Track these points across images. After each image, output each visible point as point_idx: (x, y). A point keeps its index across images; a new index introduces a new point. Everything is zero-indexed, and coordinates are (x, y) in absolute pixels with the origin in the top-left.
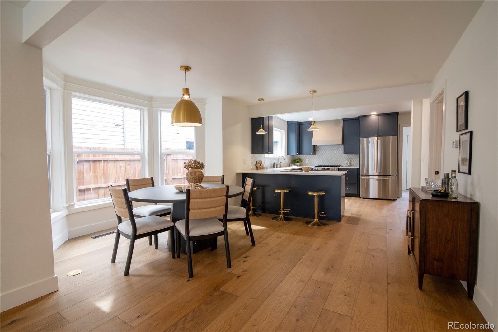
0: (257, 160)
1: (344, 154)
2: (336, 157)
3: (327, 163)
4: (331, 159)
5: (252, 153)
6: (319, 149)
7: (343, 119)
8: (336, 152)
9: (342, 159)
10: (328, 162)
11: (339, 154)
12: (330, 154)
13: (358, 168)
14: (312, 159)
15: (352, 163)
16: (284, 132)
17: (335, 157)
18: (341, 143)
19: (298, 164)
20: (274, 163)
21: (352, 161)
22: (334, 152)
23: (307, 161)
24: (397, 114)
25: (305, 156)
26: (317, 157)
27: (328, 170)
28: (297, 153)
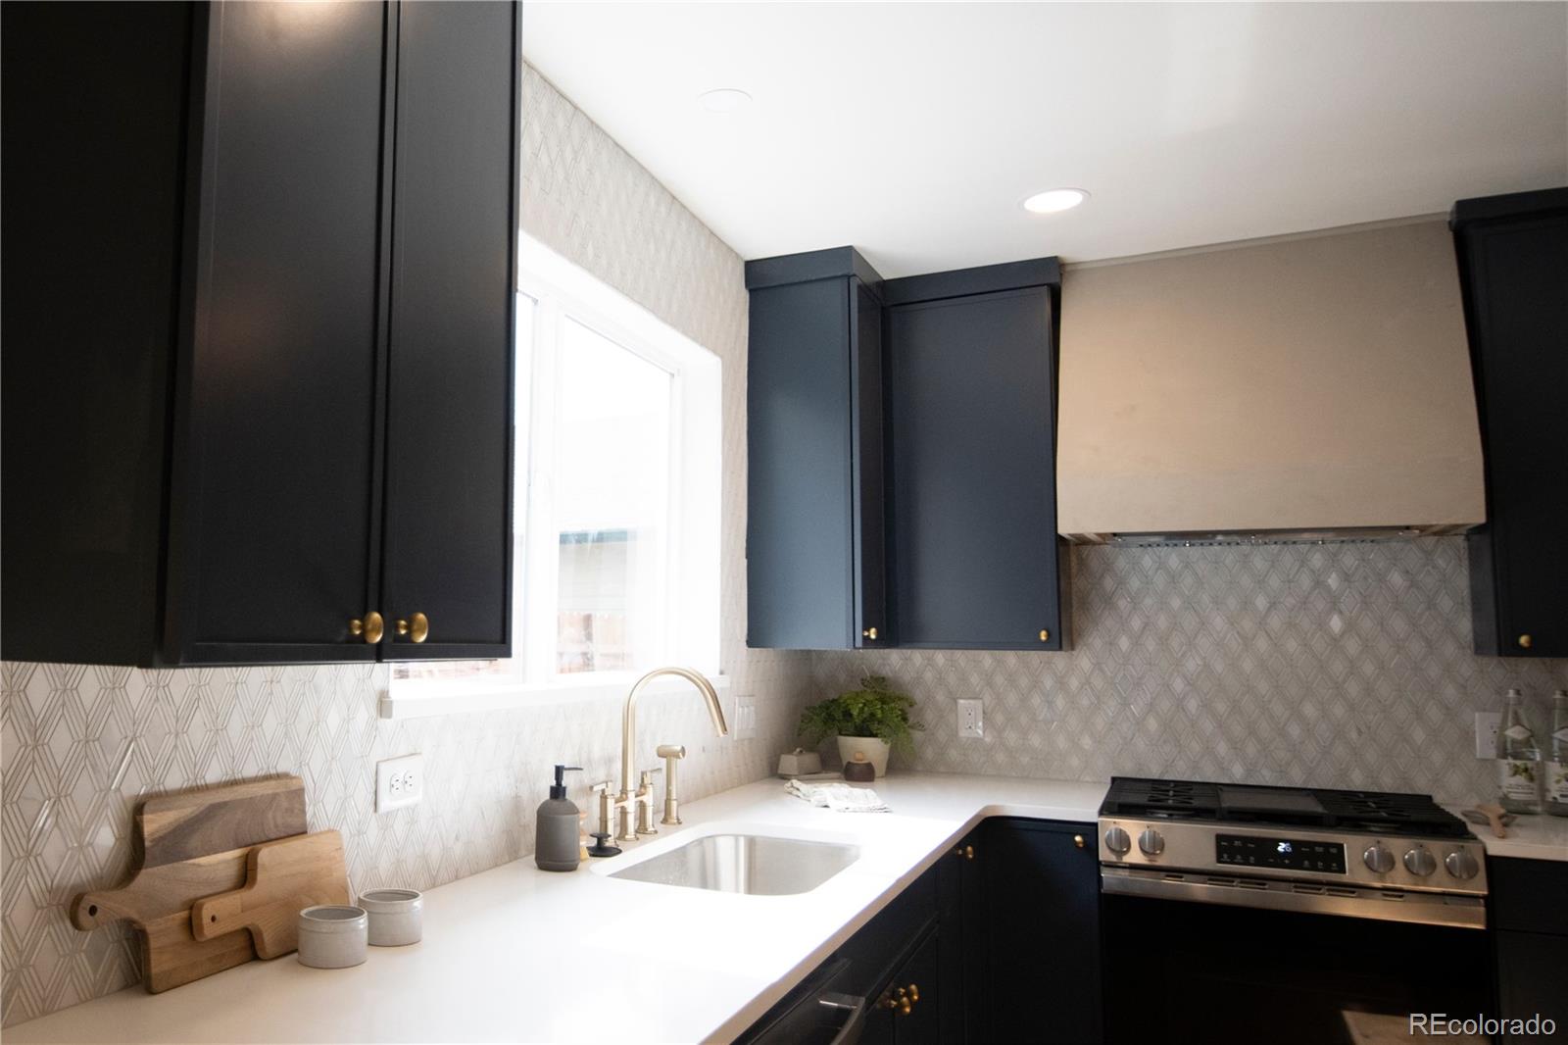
0: (136, 786)
3: (1222, 748)
6: (1121, 582)
8: (1350, 626)
14: (1036, 700)
16: (712, 366)
19: (871, 748)
20: (558, 792)
22: (1322, 625)
23: (969, 720)
25: (940, 657)
26: (1098, 682)
27: (1327, 869)
28: (866, 628)
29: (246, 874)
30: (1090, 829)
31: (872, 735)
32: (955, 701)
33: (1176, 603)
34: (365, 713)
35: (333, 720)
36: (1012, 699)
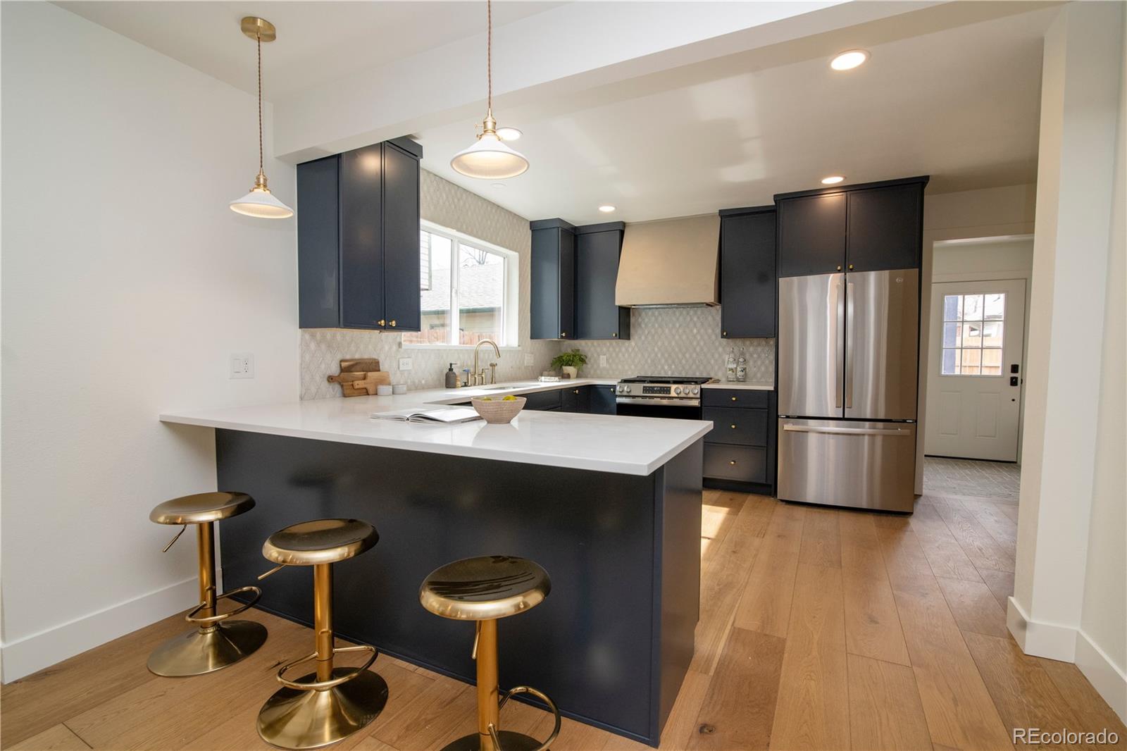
0: (341, 356)
1: (723, 337)
2: (698, 349)
3: (666, 367)
4: (680, 356)
5: (304, 324)
6: (643, 319)
7: (720, 211)
8: (699, 332)
9: (717, 356)
10: (670, 366)
11: (706, 337)
12: (677, 337)
13: (772, 388)
14: (620, 355)
15: (751, 369)
16: (514, 256)
17: (695, 349)
18: (710, 297)
19: (570, 370)
20: (451, 369)
21: (751, 363)
22: (692, 331)
23: (603, 361)
24: (922, 182)
25: (596, 342)
26: (636, 349)
27: (667, 393)
28: (562, 333)
29: (365, 378)
30: (614, 387)
31: (570, 365)
32: (599, 356)
33: (656, 325)
34: (395, 347)
35: (387, 348)
36: (614, 355)
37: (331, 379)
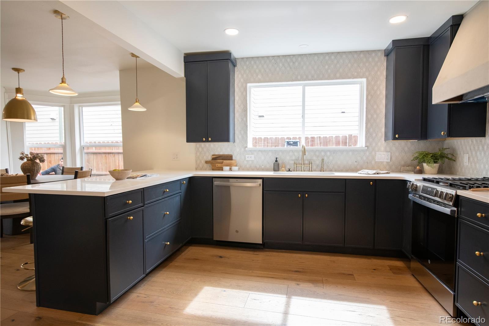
16: (364, 81)
20: (276, 161)
29: (222, 163)
34: (243, 149)
37: (207, 162)
